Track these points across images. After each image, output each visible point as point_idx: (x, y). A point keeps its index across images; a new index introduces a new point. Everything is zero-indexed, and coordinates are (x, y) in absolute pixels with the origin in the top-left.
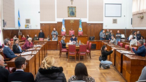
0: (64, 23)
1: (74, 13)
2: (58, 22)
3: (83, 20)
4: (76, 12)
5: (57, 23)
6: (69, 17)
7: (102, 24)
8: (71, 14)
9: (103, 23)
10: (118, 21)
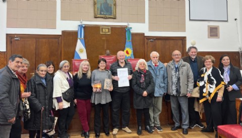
0: (81, 35)
1: (111, 7)
2: (63, 32)
3: (137, 28)
4: (115, 5)
5: (60, 33)
6: (96, 17)
7: (183, 40)
8: (101, 11)
9: (185, 37)
10: (221, 32)
